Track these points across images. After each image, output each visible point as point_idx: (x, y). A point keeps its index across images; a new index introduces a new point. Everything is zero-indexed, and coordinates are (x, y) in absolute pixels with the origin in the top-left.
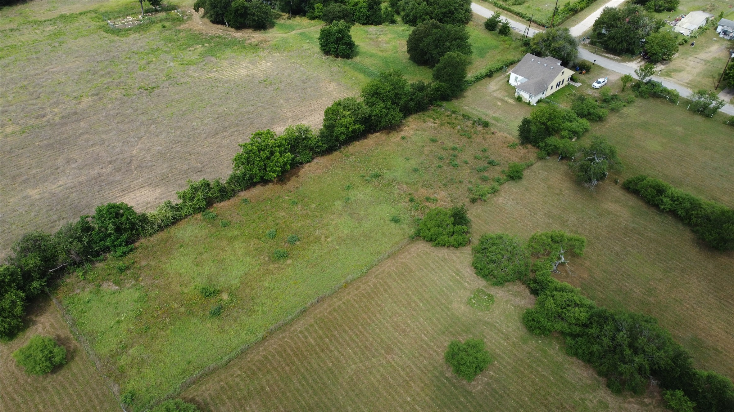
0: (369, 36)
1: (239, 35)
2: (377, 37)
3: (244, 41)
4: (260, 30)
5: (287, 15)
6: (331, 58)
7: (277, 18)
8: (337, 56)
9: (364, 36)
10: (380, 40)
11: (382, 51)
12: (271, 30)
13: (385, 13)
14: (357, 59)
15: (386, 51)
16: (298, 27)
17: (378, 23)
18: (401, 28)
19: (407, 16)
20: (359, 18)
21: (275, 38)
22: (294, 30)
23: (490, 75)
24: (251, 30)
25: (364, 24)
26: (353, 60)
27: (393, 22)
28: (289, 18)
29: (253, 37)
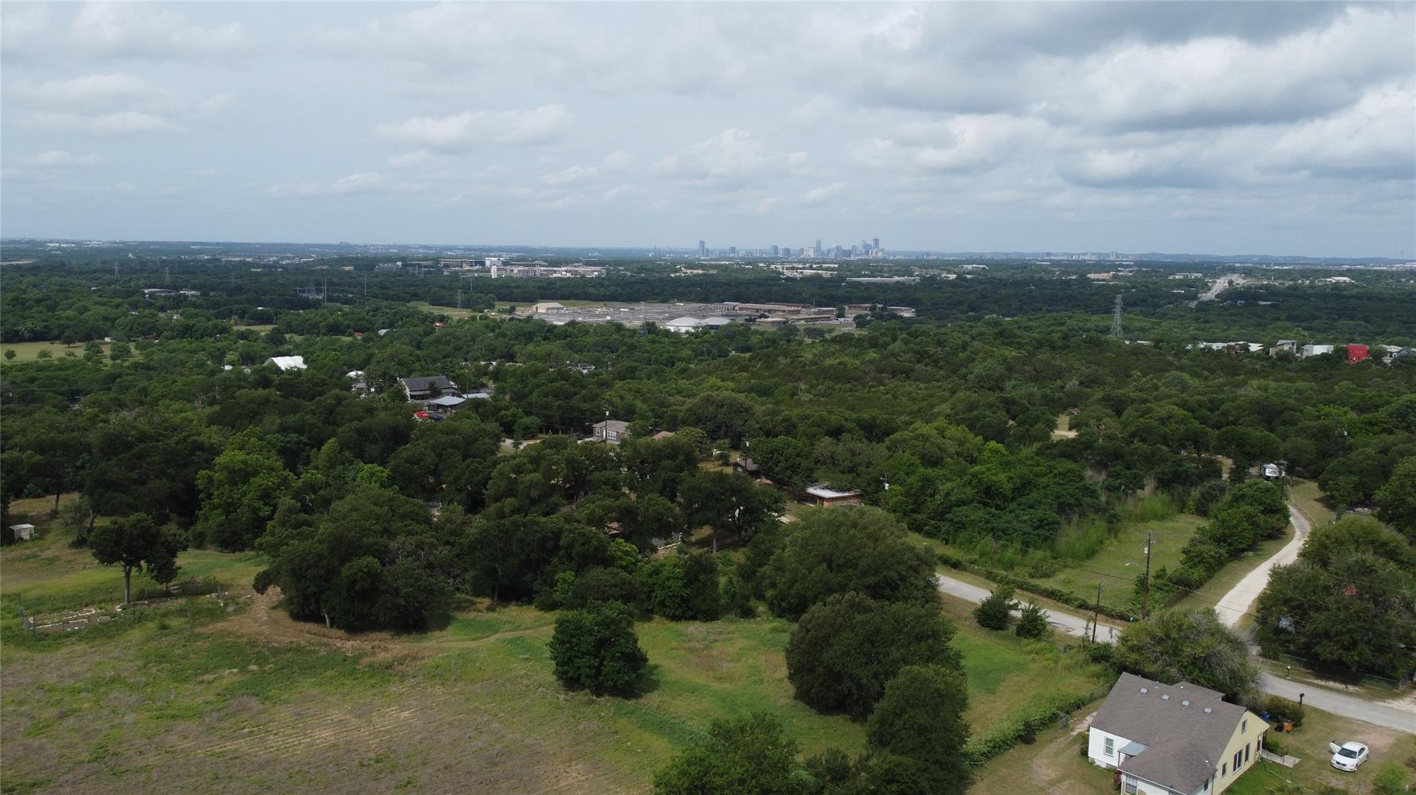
0: (686, 645)
1: (351, 645)
2: (706, 647)
3: (357, 659)
4: (410, 633)
5: (487, 602)
6: (582, 696)
7: (460, 608)
8: (599, 691)
9: (674, 644)
10: (715, 653)
11: (720, 679)
12: (437, 634)
13: (726, 593)
14: (653, 700)
15: (731, 678)
16: (507, 626)
17: (710, 615)
18: (768, 626)
19: (782, 597)
20: (662, 604)
21: (442, 650)
22: (497, 632)
23: (1027, 736)
24: (386, 635)
25: (676, 618)
26: (641, 701)
27: (748, 613)
28: (491, 609)
29: (386, 650)
